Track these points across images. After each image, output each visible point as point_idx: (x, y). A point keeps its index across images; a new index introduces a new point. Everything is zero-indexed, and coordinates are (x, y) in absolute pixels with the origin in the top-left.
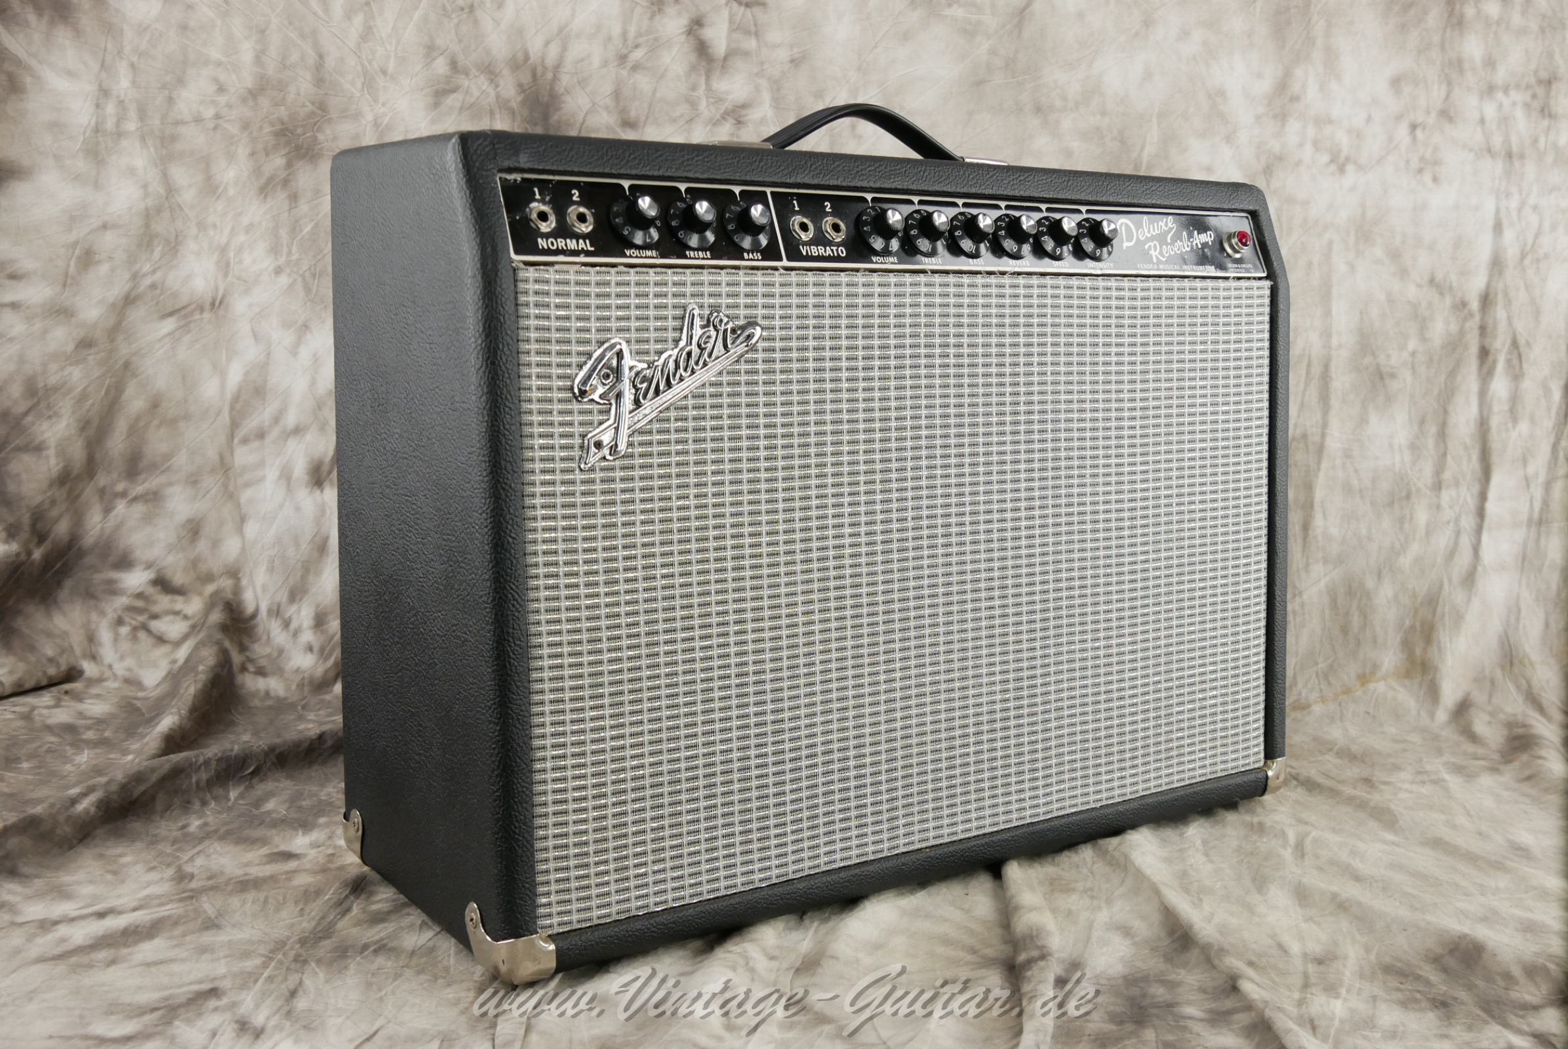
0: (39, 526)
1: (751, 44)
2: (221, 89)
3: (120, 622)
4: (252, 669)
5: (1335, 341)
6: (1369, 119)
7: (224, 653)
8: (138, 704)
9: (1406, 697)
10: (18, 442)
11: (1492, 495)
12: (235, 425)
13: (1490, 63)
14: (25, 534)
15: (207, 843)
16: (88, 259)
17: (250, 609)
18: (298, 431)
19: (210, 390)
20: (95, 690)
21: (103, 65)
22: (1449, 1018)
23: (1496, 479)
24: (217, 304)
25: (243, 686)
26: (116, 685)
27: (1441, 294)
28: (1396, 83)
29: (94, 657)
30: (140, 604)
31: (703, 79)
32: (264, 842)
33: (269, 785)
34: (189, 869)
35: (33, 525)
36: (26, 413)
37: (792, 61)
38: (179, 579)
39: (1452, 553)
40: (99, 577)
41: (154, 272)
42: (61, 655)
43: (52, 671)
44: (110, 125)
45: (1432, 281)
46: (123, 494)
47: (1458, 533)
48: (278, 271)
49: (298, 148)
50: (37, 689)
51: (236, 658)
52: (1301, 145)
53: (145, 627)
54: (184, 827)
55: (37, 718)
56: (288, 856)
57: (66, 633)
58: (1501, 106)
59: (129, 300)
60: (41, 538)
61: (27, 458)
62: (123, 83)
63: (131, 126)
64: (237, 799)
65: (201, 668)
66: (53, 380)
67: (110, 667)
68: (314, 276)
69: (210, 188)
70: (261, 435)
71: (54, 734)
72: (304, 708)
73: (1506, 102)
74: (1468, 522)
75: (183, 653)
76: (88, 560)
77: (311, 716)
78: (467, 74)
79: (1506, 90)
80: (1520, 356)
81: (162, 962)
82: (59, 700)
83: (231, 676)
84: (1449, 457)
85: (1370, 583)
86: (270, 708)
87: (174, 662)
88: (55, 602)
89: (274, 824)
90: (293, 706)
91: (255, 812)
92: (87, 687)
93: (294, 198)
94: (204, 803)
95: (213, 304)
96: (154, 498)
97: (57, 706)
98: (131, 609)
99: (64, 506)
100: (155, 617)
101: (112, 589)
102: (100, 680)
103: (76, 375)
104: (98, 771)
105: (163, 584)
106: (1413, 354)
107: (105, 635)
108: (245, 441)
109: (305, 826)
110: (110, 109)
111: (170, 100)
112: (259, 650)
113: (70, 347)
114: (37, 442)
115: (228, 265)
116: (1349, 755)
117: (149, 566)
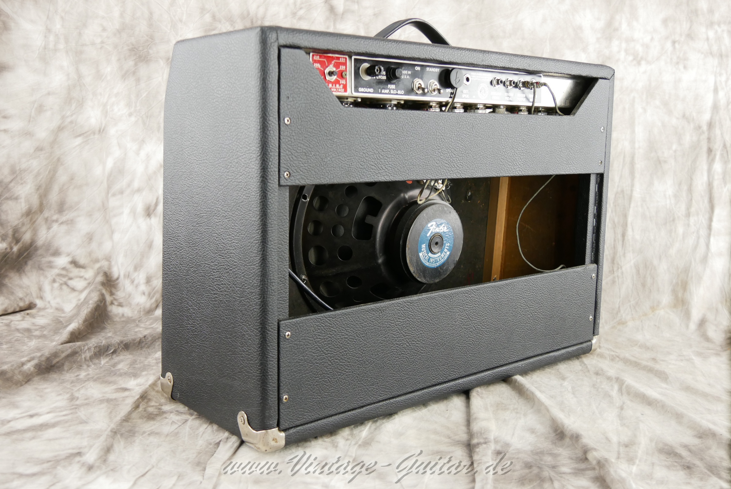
0: (16, 235)
1: (355, 7)
2: (104, 30)
3: (54, 281)
4: (116, 304)
5: (637, 145)
6: (652, 39)
7: (103, 295)
8: (61, 319)
9: (675, 318)
10: (7, 195)
11: (715, 219)
12: (109, 187)
13: (711, 11)
14: (9, 239)
15: (87, 383)
16: (41, 109)
17: (115, 275)
18: (139, 190)
19: (98, 171)
20: (41, 313)
21: (48, 18)
22: (690, 474)
23: (717, 211)
24: (102, 131)
25: (111, 311)
26: (52, 311)
27: (689, 122)
28: (665, 21)
29: (42, 298)
30: (64, 272)
31: (332, 24)
32: (114, 383)
33: (121, 357)
34: (76, 395)
35: (14, 235)
36: (11, 182)
37: (375, 15)
38: (82, 261)
39: (695, 247)
40: (44, 260)
41: (72, 115)
42: (26, 296)
43: (22, 304)
44: (51, 46)
45: (684, 116)
46: (56, 221)
47: (698, 238)
48: (130, 115)
49: (140, 57)
50: (14, 312)
51: (108, 298)
52: (619, 52)
53: (66, 284)
54: (78, 376)
55: (13, 326)
56: (125, 390)
57: (29, 286)
58: (716, 32)
59: (60, 129)
60: (17, 241)
61: (11, 203)
62: (58, 26)
63: (61, 46)
64: (105, 364)
65: (91, 302)
66: (23, 166)
67: (49, 302)
68: (147, 117)
69: (99, 76)
70: (122, 192)
71: (20, 333)
72: (139, 321)
73: (719, 30)
74: (703, 232)
75: (83, 296)
76: (40, 252)
77: (142, 325)
78: (220, 22)
79: (719, 25)
80: (727, 152)
81: (57, 439)
82: (24, 317)
83: (105, 306)
84: (693, 200)
85: (656, 262)
86: (123, 321)
87: (79, 300)
88: (24, 271)
89: (121, 375)
90: (134, 321)
91: (113, 369)
92: (38, 312)
93: (138, 80)
94: (88, 366)
95: (100, 131)
96: (71, 222)
97: (23, 320)
98: (60, 275)
99: (28, 226)
100: (71, 279)
101: (50, 266)
102: (44, 309)
103: (35, 164)
104: (39, 349)
105: (75, 263)
106: (675, 151)
107: (47, 287)
108: (114, 195)
109: (135, 375)
110: (52, 38)
111: (80, 34)
112: (120, 294)
113: (32, 151)
114: (15, 196)
115: (107, 112)
116: (646, 347)
117: (68, 255)
